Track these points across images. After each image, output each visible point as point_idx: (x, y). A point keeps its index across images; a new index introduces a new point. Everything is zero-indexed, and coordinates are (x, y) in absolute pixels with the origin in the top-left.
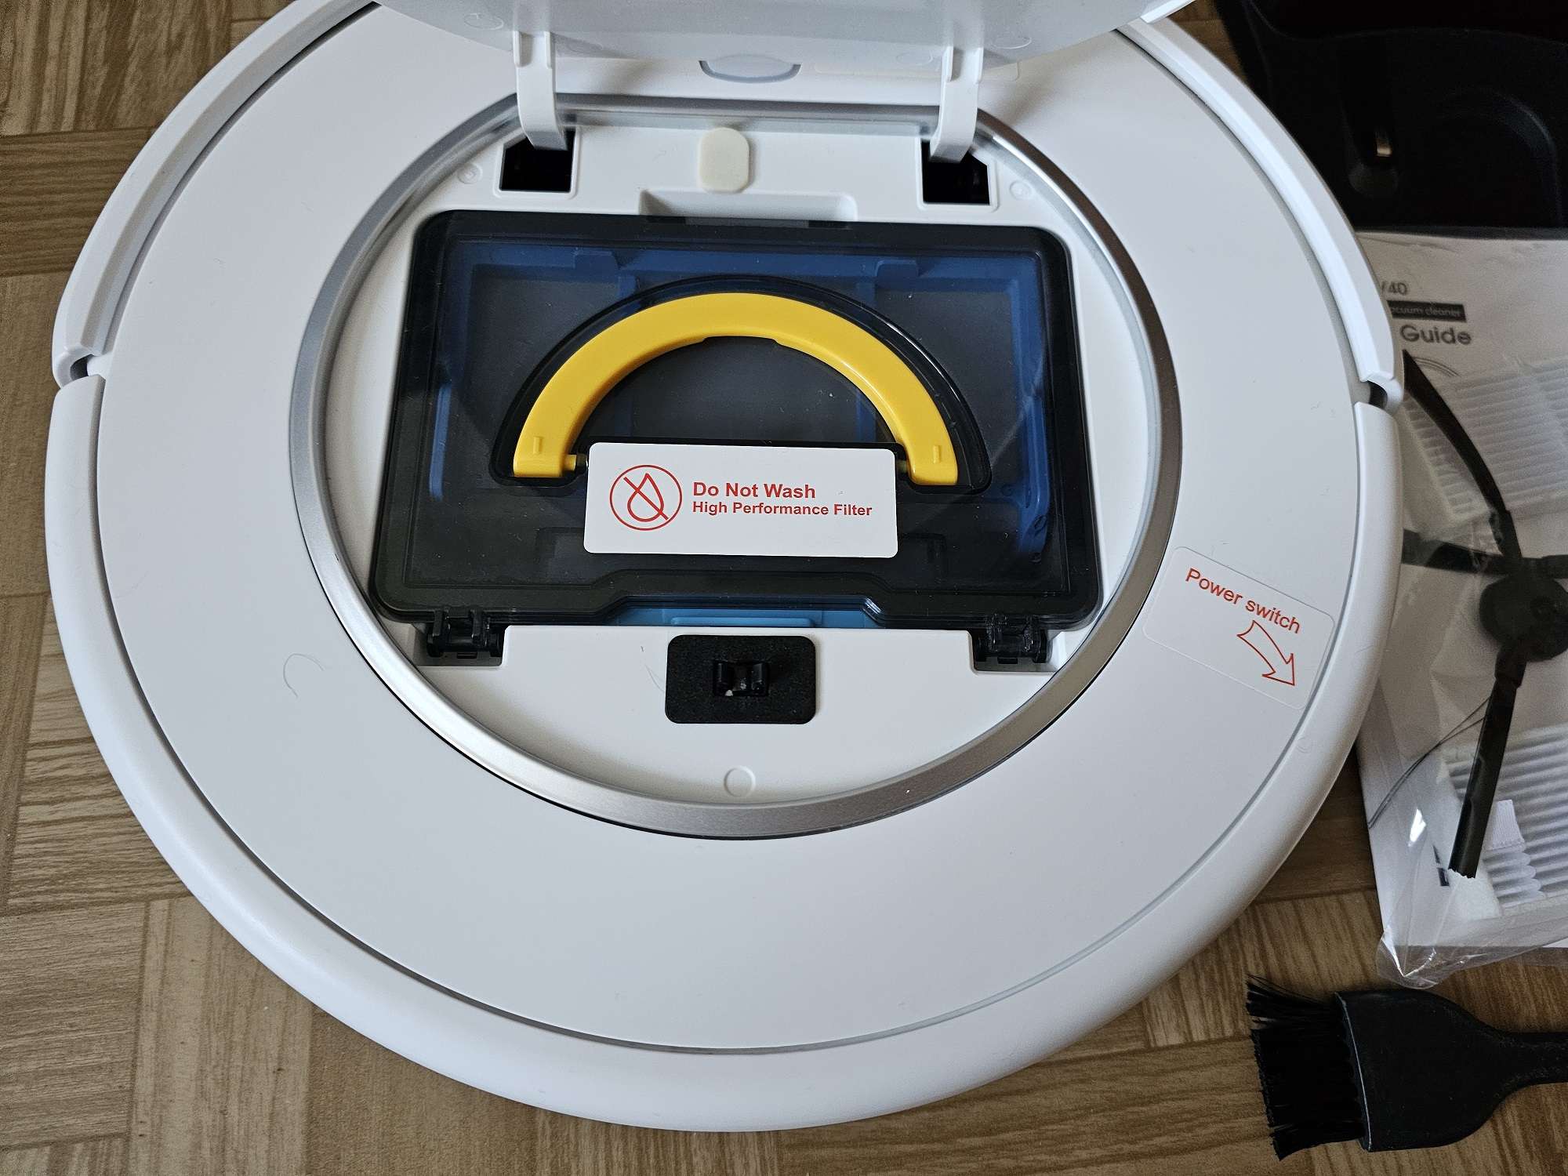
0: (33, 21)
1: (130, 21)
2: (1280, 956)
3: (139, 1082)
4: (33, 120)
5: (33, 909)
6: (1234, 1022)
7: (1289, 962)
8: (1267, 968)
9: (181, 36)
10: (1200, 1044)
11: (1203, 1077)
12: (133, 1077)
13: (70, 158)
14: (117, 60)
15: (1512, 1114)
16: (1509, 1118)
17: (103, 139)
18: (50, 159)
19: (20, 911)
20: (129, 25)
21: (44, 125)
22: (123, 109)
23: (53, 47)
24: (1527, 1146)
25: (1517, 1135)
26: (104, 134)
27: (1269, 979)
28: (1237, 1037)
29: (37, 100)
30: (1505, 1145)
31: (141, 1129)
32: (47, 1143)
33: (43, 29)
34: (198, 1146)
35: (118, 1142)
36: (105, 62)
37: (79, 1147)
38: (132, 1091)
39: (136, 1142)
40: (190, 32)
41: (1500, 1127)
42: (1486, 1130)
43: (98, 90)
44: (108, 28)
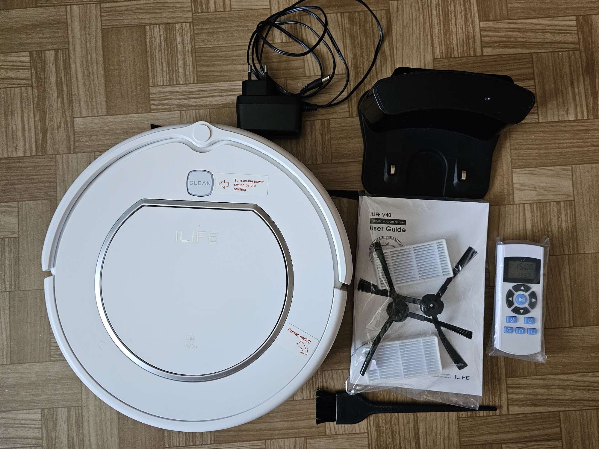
0: (20, 118)
1: (46, 117)
2: (326, 383)
3: (83, 397)
4: (25, 152)
5: (56, 361)
6: (313, 396)
7: (328, 384)
8: (323, 385)
9: (60, 123)
10: (305, 400)
11: (305, 406)
12: (82, 395)
13: (37, 164)
14: (44, 131)
15: (372, 418)
16: (371, 418)
17: (44, 158)
18: (31, 164)
19: (54, 361)
20: (45, 119)
21: (28, 154)
22: (48, 148)
23: (26, 126)
24: (373, 424)
25: (372, 422)
26: (44, 157)
27: (323, 387)
28: (313, 399)
29: (25, 145)
30: (369, 423)
31: (85, 405)
32: (66, 407)
33: (23, 120)
34: (96, 409)
35: (80, 407)
36: (41, 132)
37: (73, 408)
38: (82, 398)
39: (83, 408)
40: (62, 122)
41: (368, 421)
42: (365, 420)
43: (40, 141)
44: (40, 120)
